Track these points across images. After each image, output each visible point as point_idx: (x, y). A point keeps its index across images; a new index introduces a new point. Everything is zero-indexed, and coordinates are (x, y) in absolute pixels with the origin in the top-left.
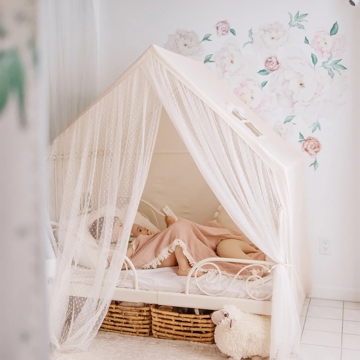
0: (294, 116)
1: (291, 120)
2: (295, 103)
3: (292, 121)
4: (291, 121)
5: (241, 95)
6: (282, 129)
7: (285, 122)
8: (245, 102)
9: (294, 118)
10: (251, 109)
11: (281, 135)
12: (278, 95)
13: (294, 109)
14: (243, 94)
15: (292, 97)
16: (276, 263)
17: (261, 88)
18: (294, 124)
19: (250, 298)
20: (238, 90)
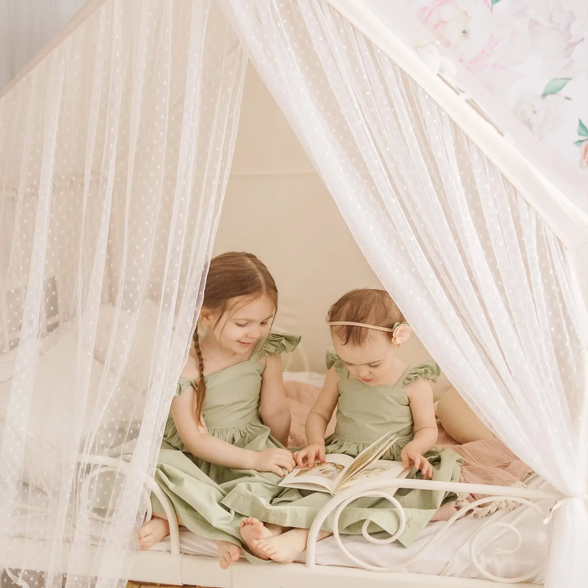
0: (570, 79)
1: (560, 89)
2: (575, 44)
3: (565, 92)
4: (559, 93)
5: (436, 26)
6: (535, 112)
7: (544, 95)
8: (447, 44)
9: (570, 84)
10: (461, 61)
11: (530, 127)
12: (533, 24)
13: (572, 61)
14: (442, 23)
15: (568, 27)
16: (562, 496)
17: (491, 4)
18: (568, 99)
19: (480, 577)
20: (430, 14)
